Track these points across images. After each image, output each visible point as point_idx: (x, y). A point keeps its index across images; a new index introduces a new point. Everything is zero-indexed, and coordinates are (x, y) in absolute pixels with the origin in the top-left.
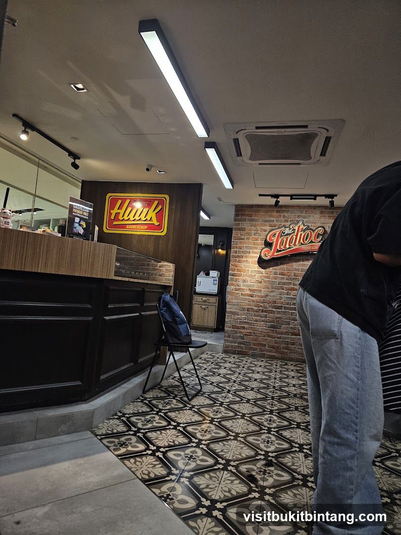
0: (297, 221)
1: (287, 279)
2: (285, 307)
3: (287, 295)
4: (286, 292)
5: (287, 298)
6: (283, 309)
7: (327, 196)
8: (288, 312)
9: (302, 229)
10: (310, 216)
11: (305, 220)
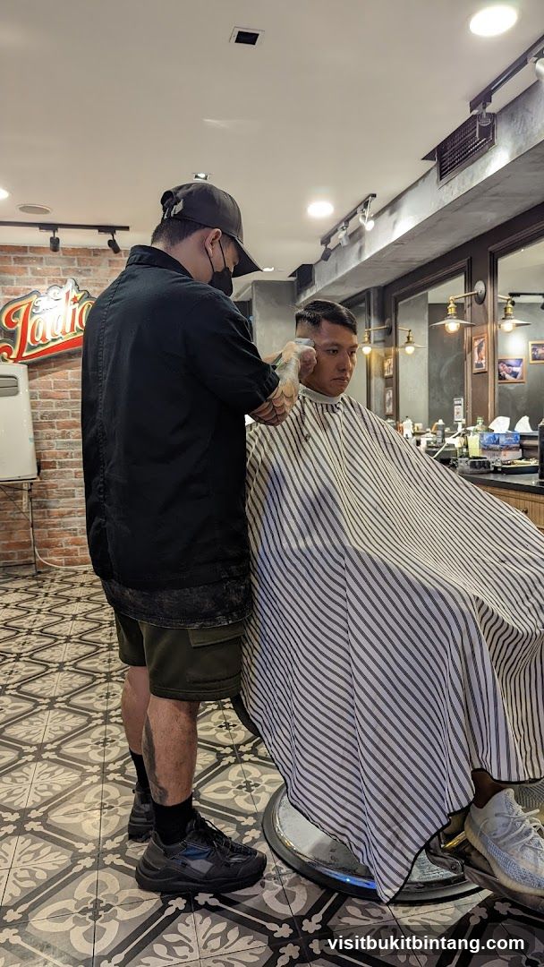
0: (62, 280)
1: (58, 405)
2: (60, 463)
3: (63, 438)
4: (60, 432)
5: (64, 443)
6: (57, 466)
7: (102, 229)
8: (69, 471)
9: (75, 298)
10: (89, 270)
11: (80, 279)
